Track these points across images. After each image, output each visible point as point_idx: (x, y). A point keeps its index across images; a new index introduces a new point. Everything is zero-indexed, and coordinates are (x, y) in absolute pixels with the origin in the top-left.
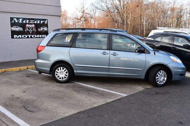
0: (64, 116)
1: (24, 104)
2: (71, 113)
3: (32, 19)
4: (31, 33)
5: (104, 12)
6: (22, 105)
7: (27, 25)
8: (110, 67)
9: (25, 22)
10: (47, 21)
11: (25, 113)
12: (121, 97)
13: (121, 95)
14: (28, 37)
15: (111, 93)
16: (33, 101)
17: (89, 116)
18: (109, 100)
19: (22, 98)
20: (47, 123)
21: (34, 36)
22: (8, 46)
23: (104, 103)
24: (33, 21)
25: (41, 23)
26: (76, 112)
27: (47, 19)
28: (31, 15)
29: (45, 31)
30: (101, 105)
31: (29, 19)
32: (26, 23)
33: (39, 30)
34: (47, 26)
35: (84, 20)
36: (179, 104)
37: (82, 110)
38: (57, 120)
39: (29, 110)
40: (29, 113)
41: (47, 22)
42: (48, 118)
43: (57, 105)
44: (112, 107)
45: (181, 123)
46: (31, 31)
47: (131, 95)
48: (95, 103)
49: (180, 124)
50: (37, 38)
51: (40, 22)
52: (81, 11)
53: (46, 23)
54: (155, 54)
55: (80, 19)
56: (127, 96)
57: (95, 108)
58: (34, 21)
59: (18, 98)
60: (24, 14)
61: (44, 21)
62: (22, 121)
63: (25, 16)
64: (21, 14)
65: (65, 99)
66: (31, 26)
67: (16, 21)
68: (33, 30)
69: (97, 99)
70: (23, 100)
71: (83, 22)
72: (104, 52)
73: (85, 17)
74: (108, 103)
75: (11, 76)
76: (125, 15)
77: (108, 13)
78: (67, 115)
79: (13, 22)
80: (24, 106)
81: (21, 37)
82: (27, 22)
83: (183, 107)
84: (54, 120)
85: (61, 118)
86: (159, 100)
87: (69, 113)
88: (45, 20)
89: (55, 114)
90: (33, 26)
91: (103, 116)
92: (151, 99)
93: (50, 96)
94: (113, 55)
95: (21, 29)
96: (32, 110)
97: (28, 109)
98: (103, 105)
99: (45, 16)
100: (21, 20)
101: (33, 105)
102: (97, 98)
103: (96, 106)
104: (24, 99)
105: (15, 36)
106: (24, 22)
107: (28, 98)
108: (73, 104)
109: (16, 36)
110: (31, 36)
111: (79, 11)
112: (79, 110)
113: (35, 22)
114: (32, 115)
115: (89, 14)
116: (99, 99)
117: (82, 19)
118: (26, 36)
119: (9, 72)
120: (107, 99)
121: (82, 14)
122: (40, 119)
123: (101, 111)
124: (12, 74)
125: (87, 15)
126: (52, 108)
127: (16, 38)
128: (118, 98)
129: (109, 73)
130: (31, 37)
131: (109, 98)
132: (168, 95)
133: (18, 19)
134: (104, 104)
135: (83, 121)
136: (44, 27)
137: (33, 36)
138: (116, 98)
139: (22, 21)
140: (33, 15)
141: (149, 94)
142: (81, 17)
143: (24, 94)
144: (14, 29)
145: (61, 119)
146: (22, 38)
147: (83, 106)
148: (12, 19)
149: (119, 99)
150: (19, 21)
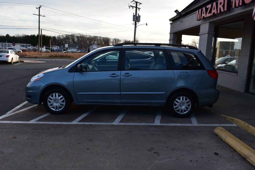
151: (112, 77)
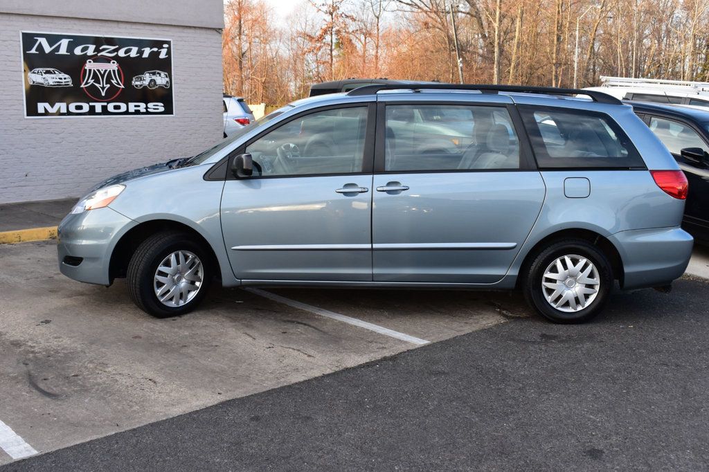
0: (165, 415)
1: (31, 367)
2: (198, 403)
3: (110, 41)
4: (103, 94)
5: (416, 10)
6: (25, 368)
7: (90, 65)
9: (82, 51)
10: (169, 49)
11: (24, 401)
12: (403, 348)
13: (406, 342)
14: (92, 111)
15: (372, 332)
16: (70, 356)
17: (257, 419)
18: (353, 360)
19: (30, 344)
20: (95, 437)
21: (117, 107)
22: (12, 145)
23: (328, 371)
24: (113, 48)
25: (146, 55)
26: (216, 403)
27: (168, 43)
28: (103, 24)
29: (161, 87)
30: (316, 378)
31: (98, 42)
32: (84, 58)
33: (135, 83)
34: (165, 66)
35: (334, 41)
36: (614, 381)
37: (239, 394)
38: (134, 430)
39: (46, 389)
40: (42, 400)
41: (169, 53)
42: (104, 421)
43: (151, 375)
44: (357, 386)
45: (595, 454)
46: (103, 88)
47: (444, 344)
48: (297, 370)
49: (588, 459)
50: (127, 113)
51: (140, 52)
52: (325, 8)
53: (163, 55)
55: (321, 38)
56: (429, 345)
57: (289, 387)
58: (116, 50)
59: (16, 344)
60: (77, 22)
61: (155, 49)
62: (8, 429)
63: (80, 31)
64: (68, 22)
65: (190, 351)
66: (102, 67)
67: (48, 49)
68: (114, 82)
69: (309, 356)
70: (32, 352)
71: (331, 50)
73: (338, 32)
74: (347, 370)
75: (14, 259)
76: (496, 25)
77: (433, 15)
78: (176, 411)
79: (33, 51)
80: (30, 375)
81: (64, 110)
82: (91, 51)
83: (628, 393)
84: (126, 427)
85: (153, 420)
86: (543, 364)
87: (188, 405)
88: (159, 44)
89: (136, 408)
90: (113, 66)
91: (308, 418)
92: (514, 360)
93: (136, 337)
95: (65, 79)
96: (56, 390)
97: (41, 386)
98: (324, 376)
99: (161, 28)
100: (64, 43)
101: (63, 369)
102: (312, 352)
103: (297, 381)
104: (36, 349)
105: (41, 107)
106: (78, 51)
107: (54, 344)
108: (213, 372)
109: (47, 105)
110: (104, 108)
111: (315, 5)
112: (229, 394)
113: (121, 53)
114: (52, 407)
115: (354, 20)
116: (318, 356)
117: (328, 38)
118: (86, 107)
119: (9, 243)
120: (346, 357)
121: (328, 18)
122: (73, 424)
123: (308, 398)
124: (16, 254)
125: (348, 21)
126: (130, 382)
127: (46, 113)
128: (387, 354)
130: (105, 111)
131: (358, 352)
132: (588, 345)
133: (52, 39)
134: (328, 375)
135: (231, 434)
136: (154, 74)
137: (111, 107)
138: (385, 351)
139: (71, 47)
140: (114, 25)
141: (513, 340)
142: (325, 32)
143: (43, 329)
144: (38, 77)
145: (152, 425)
146: (69, 113)
147: (247, 378)
148: (29, 40)
149: (393, 358)
150: (58, 49)
151: (345, 194)
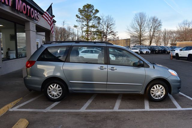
8: (108, 83)
54: (154, 68)
72: (101, 67)
94: (111, 70)
129: (107, 89)
